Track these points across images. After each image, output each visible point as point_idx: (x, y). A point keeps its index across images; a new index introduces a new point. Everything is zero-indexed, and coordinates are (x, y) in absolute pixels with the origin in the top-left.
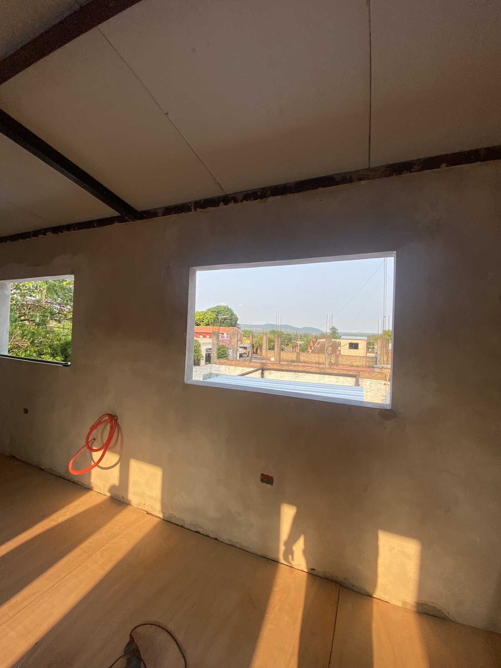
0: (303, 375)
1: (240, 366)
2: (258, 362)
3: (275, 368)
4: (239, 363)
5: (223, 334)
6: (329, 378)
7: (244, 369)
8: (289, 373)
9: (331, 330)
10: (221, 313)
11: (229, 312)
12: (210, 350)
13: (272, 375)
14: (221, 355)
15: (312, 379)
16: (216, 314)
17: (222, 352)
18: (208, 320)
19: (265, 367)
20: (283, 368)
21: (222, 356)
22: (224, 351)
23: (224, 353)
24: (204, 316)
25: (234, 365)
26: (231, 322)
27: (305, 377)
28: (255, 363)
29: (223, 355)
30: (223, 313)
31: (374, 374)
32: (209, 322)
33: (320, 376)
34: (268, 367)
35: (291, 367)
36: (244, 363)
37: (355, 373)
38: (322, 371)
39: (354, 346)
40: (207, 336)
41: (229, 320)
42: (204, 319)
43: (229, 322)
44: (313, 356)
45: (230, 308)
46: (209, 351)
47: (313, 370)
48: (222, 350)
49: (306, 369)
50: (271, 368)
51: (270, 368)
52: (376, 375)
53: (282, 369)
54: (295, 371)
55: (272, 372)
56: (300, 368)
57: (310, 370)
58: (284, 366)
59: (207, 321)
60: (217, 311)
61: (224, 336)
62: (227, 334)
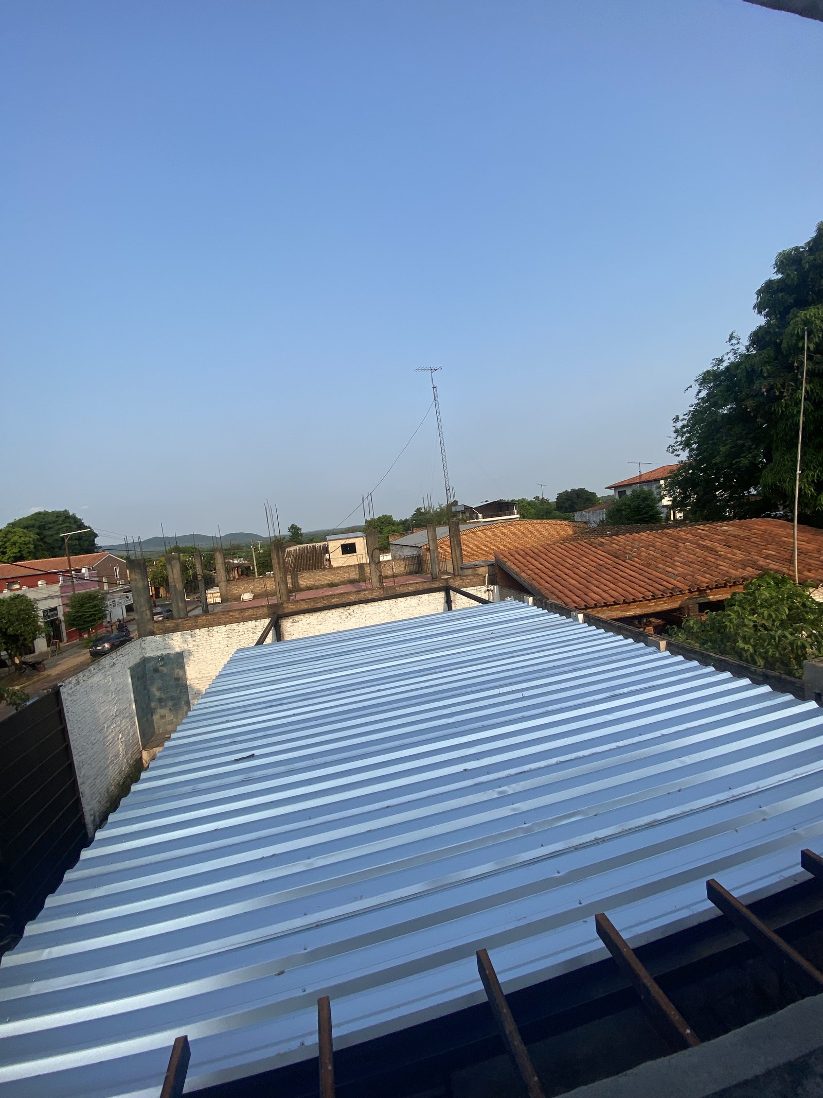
0: (361, 608)
1: (219, 624)
2: (263, 606)
3: (301, 609)
4: (214, 618)
5: (79, 570)
6: (406, 602)
7: (232, 628)
8: (333, 611)
9: (290, 532)
10: (50, 528)
11: (70, 523)
12: (52, 613)
13: (300, 624)
14: (90, 616)
15: (379, 611)
16: (37, 531)
17: (92, 610)
18: (20, 548)
19: (280, 612)
20: (319, 605)
21: (93, 618)
22: (95, 606)
23: (95, 611)
24: (5, 539)
25: (204, 627)
26: (80, 545)
27: (365, 610)
28: (255, 610)
29: (95, 615)
30: (56, 528)
31: (469, 579)
32: (23, 553)
33: (391, 602)
34: (286, 611)
35: (334, 598)
36: (227, 616)
37: (441, 583)
38: (390, 593)
39: (349, 549)
40: (40, 583)
41: (76, 540)
42: (6, 548)
43: (75, 545)
44: (321, 574)
45: (71, 513)
46: (53, 615)
47: (375, 594)
48: (89, 605)
49: (362, 596)
50: (294, 610)
51: (291, 611)
52: (471, 579)
53: (316, 607)
54: (344, 605)
55: (297, 617)
56: (351, 597)
57: (370, 596)
58: (319, 600)
59: (16, 550)
60: (38, 523)
61: (84, 574)
62: (89, 569)
